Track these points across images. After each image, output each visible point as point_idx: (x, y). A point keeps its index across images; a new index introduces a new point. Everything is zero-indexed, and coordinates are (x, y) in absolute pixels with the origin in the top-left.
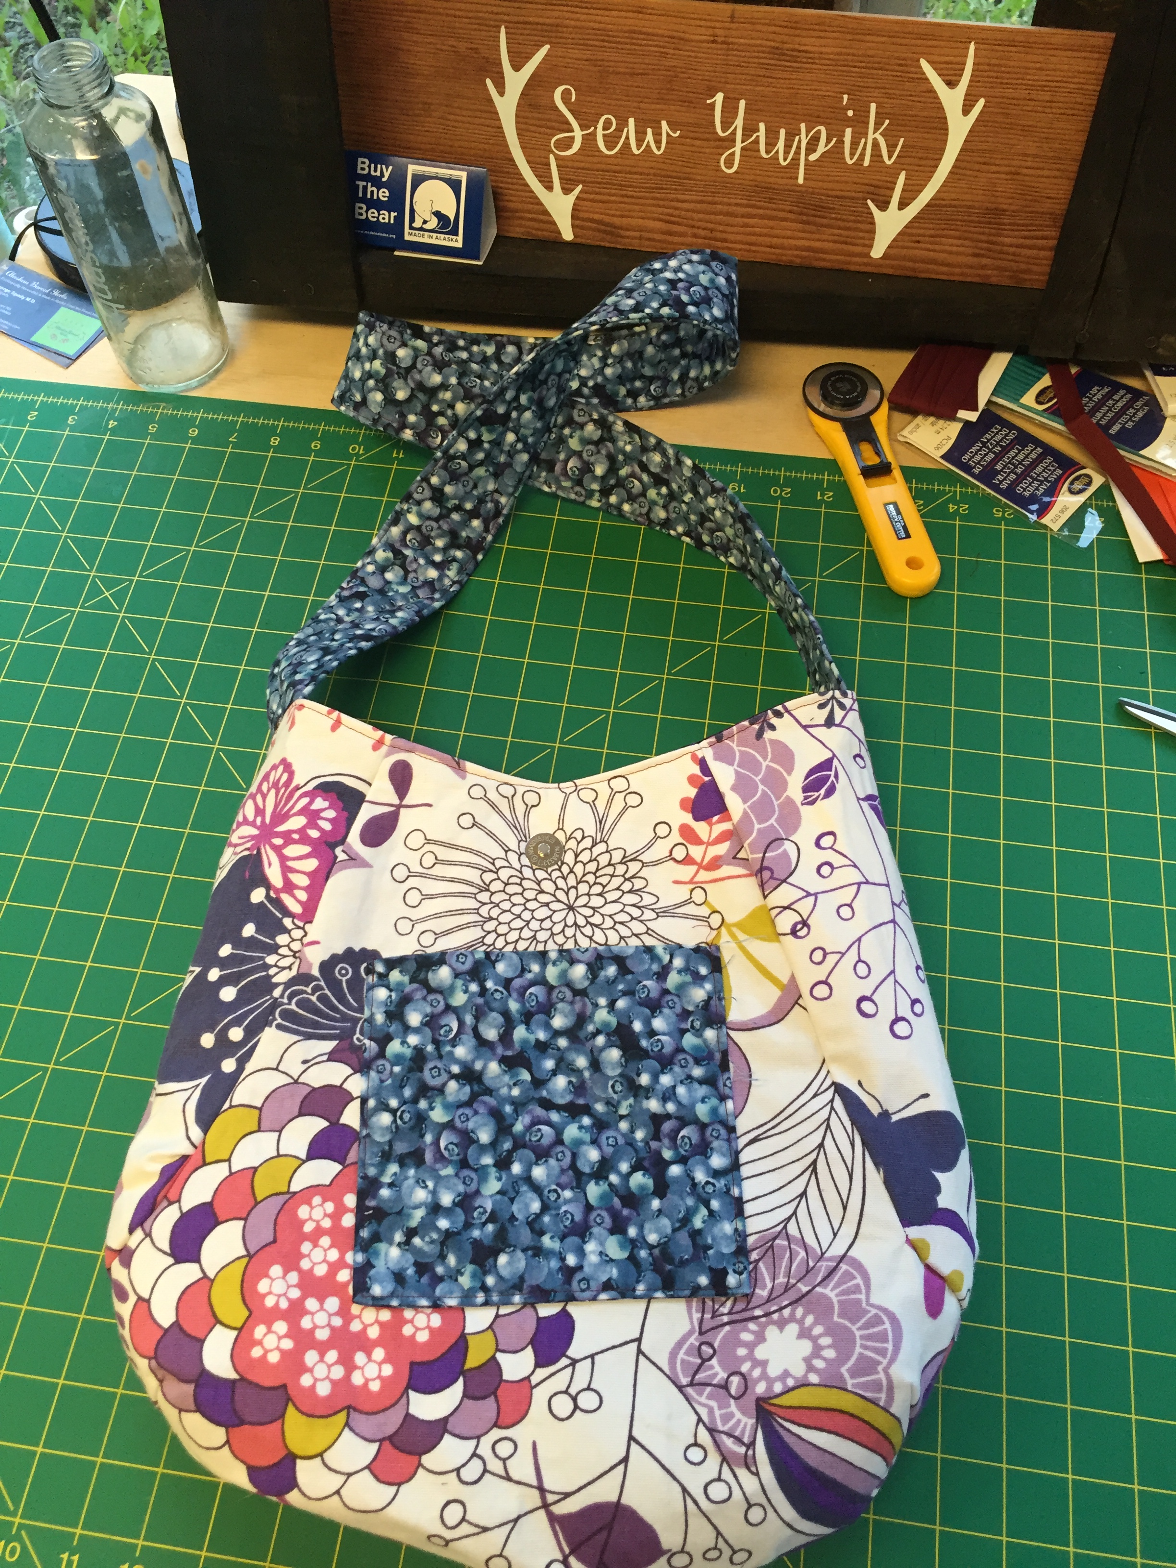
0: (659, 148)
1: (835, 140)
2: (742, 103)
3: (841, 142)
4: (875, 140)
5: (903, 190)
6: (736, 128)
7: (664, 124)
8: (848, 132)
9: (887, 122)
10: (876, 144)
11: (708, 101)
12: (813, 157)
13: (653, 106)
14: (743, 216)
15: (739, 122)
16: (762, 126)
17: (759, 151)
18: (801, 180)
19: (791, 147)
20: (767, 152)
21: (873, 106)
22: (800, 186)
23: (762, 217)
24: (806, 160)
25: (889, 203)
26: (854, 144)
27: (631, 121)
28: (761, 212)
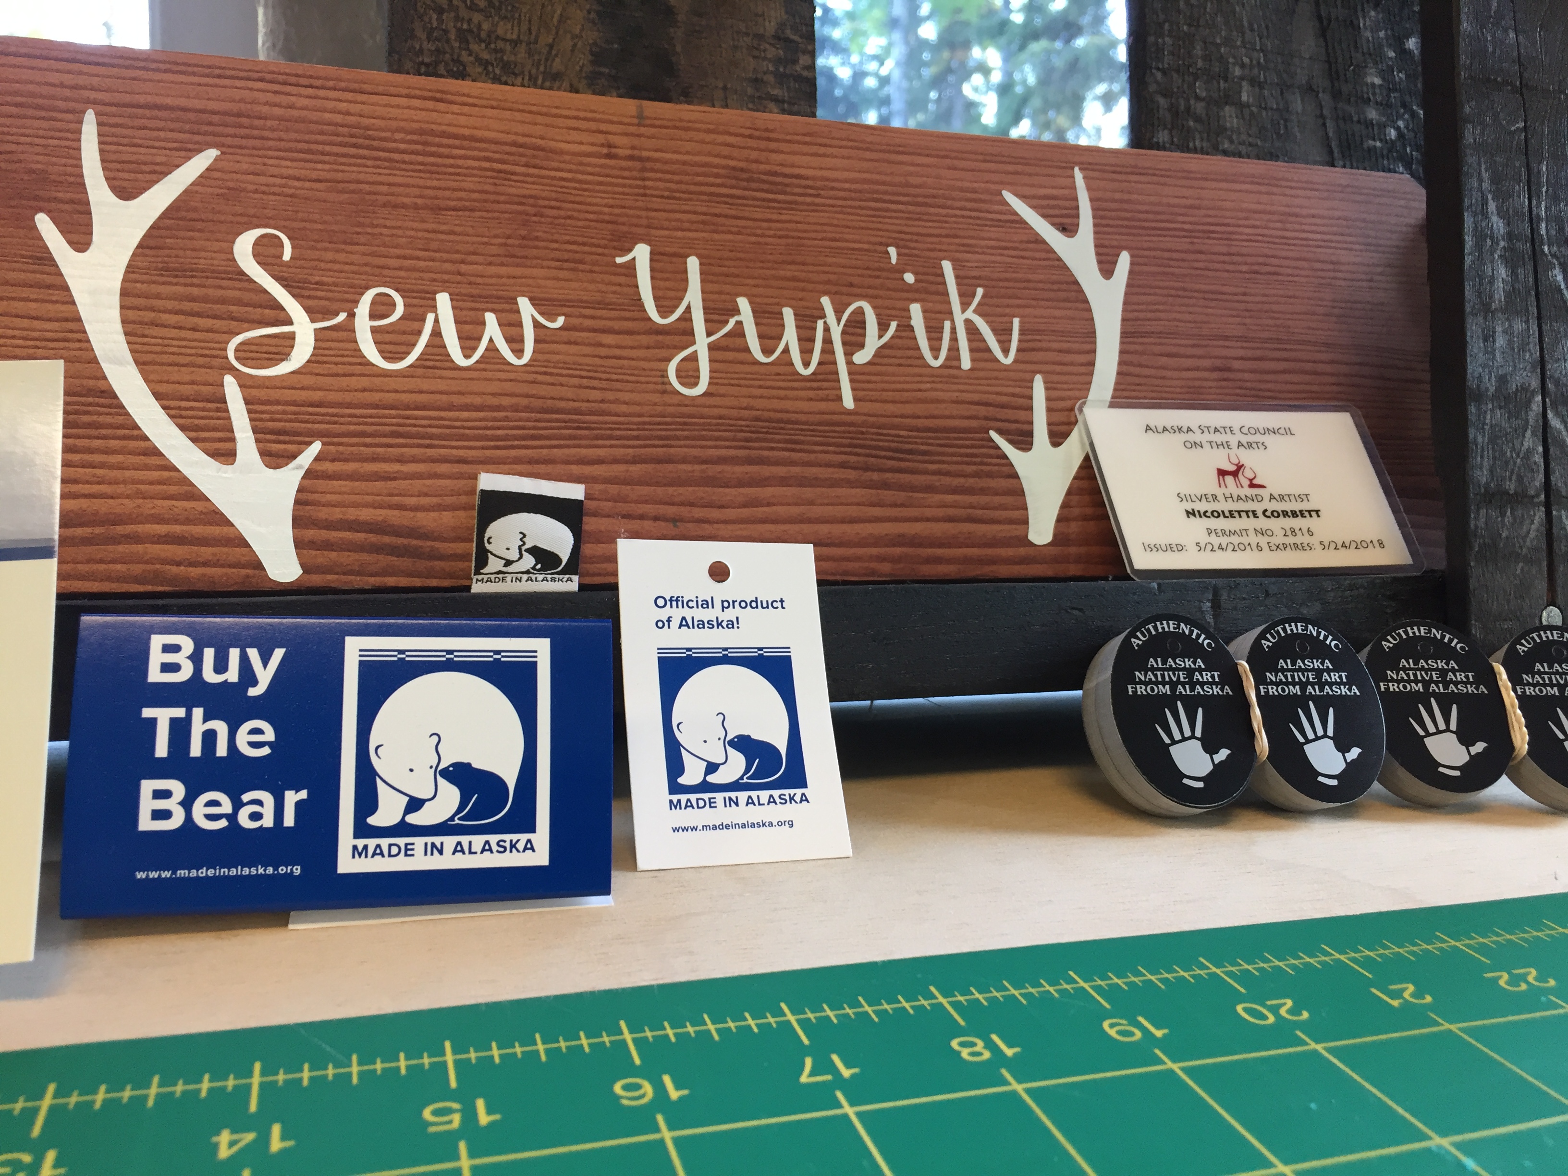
0: (518, 352)
1: (894, 325)
2: (693, 264)
3: (906, 328)
4: (968, 322)
5: (1049, 410)
6: (688, 308)
7: (524, 303)
8: (916, 309)
9: (980, 291)
10: (972, 330)
11: (619, 260)
12: (862, 357)
13: (493, 270)
14: (740, 484)
15: (694, 296)
16: (743, 303)
17: (747, 350)
18: (848, 402)
19: (813, 340)
20: (767, 352)
21: (947, 267)
22: (849, 413)
23: (784, 481)
24: (849, 363)
25: (1030, 434)
26: (934, 332)
27: (443, 300)
28: (781, 471)
